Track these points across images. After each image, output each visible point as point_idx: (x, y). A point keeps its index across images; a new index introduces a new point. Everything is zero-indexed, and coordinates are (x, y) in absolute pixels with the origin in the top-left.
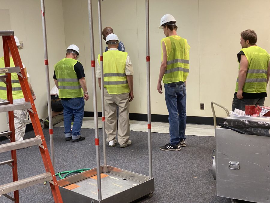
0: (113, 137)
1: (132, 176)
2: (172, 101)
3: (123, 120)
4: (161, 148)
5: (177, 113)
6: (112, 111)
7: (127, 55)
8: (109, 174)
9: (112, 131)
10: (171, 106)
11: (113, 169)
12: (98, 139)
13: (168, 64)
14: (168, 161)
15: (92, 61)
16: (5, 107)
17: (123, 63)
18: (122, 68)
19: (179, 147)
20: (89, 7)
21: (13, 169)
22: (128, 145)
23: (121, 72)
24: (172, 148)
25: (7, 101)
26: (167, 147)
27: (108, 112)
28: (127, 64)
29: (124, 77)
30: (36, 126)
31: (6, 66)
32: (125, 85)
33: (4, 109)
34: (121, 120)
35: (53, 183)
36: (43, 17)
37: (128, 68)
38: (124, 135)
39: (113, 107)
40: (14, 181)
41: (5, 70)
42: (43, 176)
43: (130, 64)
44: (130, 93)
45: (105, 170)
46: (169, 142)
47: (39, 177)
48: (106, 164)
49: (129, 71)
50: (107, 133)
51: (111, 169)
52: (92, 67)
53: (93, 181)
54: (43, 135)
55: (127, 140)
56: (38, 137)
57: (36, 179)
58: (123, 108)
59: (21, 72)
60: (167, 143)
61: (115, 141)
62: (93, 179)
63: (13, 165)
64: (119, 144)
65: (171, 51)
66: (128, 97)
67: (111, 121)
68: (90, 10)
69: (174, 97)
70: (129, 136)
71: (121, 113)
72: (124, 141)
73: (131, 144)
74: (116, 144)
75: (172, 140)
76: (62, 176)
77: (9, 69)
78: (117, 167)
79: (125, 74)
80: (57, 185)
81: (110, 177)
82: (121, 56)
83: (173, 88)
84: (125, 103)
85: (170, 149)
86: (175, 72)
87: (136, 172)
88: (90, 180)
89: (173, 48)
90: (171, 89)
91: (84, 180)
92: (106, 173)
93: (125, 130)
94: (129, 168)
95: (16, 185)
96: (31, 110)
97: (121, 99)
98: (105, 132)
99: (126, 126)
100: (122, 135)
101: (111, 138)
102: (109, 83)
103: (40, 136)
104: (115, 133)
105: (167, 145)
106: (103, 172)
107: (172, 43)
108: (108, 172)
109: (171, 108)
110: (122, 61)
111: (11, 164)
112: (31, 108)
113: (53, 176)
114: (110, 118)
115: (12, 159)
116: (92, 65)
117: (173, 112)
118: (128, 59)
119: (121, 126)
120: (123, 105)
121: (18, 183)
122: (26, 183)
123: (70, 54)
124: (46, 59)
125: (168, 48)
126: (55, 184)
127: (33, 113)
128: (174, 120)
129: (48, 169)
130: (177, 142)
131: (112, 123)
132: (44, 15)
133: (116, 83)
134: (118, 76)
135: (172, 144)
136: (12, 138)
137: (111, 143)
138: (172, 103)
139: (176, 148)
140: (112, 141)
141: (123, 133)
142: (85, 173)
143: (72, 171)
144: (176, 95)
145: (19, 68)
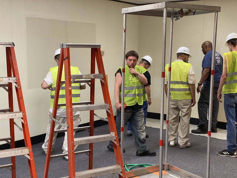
0: (174, 138)
1: (190, 176)
2: (230, 111)
3: (184, 124)
4: (218, 153)
5: (234, 121)
6: (175, 115)
7: (191, 66)
8: (169, 172)
9: (174, 132)
10: (229, 115)
11: (173, 168)
12: (162, 140)
13: (228, 75)
14: (225, 166)
15: (162, 72)
16: (88, 107)
17: (186, 73)
18: (185, 77)
19: (235, 154)
20: (164, 26)
21: (90, 158)
22: (187, 147)
23: (184, 80)
24: (228, 155)
25: (90, 101)
26: (223, 153)
27: (171, 115)
28: (190, 74)
29: (186, 85)
30: (111, 125)
31: (92, 73)
32: (188, 92)
33: (88, 108)
34: (182, 123)
35: (121, 175)
36: (124, 33)
37: (190, 77)
38: (184, 137)
39: (176, 111)
40: (89, 169)
41: (91, 76)
42: (114, 168)
43: (192, 74)
44: (192, 100)
45: (166, 168)
46: (226, 148)
47: (110, 168)
48: (167, 163)
49: (192, 80)
50: (169, 134)
51: (171, 168)
52: (162, 77)
53: (154, 176)
54: (117, 133)
55: (187, 142)
56: (112, 134)
57: (108, 170)
58: (185, 113)
59: (103, 78)
60: (224, 149)
61: (175, 142)
62: (155, 175)
63: (90, 154)
64: (178, 145)
65: (231, 65)
66: (189, 104)
67: (174, 123)
68: (164, 29)
69: (233, 107)
70: (188, 139)
71: (182, 117)
72: (183, 143)
73: (190, 146)
74: (176, 145)
75: (229, 147)
76: (128, 168)
77: (94, 76)
78: (176, 166)
79: (188, 82)
80: (125, 177)
81: (170, 174)
82: (185, 66)
83: (232, 99)
84: (187, 109)
85: (226, 155)
86: (234, 84)
87: (194, 173)
88: (151, 175)
89: (233, 62)
90: (230, 99)
91: (147, 174)
92: (166, 170)
93: (185, 132)
94: (187, 168)
95: (91, 173)
96: (108, 111)
97: (183, 105)
98: (168, 134)
99: (186, 129)
100: (182, 137)
101: (172, 138)
102: (172, 89)
103: (114, 133)
104: (176, 134)
105: (224, 151)
106: (163, 169)
107: (233, 58)
108: (168, 170)
109: (229, 117)
110: (185, 71)
111: (88, 153)
112: (108, 109)
113: (122, 168)
114: (173, 121)
115: (89, 149)
116: (162, 76)
117: (231, 120)
118: (191, 69)
119: (182, 129)
120: (185, 110)
121: (93, 171)
122: (100, 172)
123: (142, 63)
124: (124, 68)
125: (229, 61)
126: (123, 176)
127: (110, 113)
128: (231, 128)
129: (118, 162)
130: (234, 149)
131: (174, 125)
132: (125, 31)
133: (179, 90)
134: (181, 84)
135: (228, 151)
136: (91, 132)
137: (172, 143)
138: (230, 112)
139: (233, 155)
140: (173, 141)
141: (183, 136)
142: (148, 168)
143: (137, 165)
144: (234, 105)
145: (102, 75)
